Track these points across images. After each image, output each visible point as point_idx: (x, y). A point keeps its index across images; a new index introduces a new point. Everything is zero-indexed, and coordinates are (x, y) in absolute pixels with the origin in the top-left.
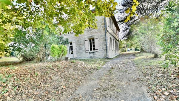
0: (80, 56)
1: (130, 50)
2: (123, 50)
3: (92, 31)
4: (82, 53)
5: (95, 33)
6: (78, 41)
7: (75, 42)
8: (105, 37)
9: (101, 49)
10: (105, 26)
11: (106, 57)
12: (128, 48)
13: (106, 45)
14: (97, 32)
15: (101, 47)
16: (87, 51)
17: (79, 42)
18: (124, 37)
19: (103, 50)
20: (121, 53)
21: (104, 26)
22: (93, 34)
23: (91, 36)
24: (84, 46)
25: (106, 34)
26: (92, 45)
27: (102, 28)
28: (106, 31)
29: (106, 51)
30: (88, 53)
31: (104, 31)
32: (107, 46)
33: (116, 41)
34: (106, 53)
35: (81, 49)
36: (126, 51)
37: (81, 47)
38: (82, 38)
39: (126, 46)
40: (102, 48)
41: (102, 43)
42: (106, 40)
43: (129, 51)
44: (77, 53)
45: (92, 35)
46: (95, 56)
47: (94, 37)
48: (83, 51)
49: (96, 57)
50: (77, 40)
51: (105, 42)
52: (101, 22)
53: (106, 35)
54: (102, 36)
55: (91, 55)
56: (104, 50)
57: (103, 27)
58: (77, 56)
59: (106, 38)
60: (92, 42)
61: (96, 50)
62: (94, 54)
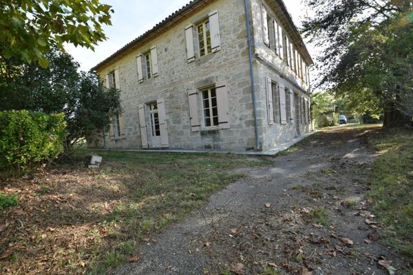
0: (176, 144)
1: (346, 120)
2: (326, 119)
3: (207, 64)
4: (182, 133)
5: (218, 68)
6: (171, 97)
7: (162, 100)
8: (248, 78)
9: (238, 122)
10: (248, 42)
11: (253, 148)
12: (341, 114)
13: (253, 105)
14: (223, 63)
15: (238, 115)
16: (194, 129)
17: (174, 99)
18: (325, 79)
19: (244, 125)
20: (317, 131)
21: (246, 41)
22: (212, 71)
23: (207, 81)
24: (186, 113)
25: (254, 69)
26: (211, 108)
27: (238, 49)
28: (253, 59)
29: (251, 127)
30: (199, 135)
31: (246, 58)
32: (258, 109)
33: (299, 92)
34: (254, 134)
35: (179, 122)
36: (336, 124)
37: (178, 117)
38: (181, 89)
39: (333, 108)
40: (240, 119)
41: (241, 101)
42: (252, 90)
43: (342, 122)
44: (169, 135)
45: (208, 76)
46: (220, 143)
47: (214, 81)
48: (185, 127)
49: (222, 147)
50: (168, 94)
51: (250, 95)
52: (235, 31)
53: (251, 70)
54: (238, 76)
55: (208, 141)
56: (248, 123)
57: (241, 46)
58: (170, 142)
59: (252, 82)
60: (210, 98)
61: (221, 126)
62: (214, 138)
